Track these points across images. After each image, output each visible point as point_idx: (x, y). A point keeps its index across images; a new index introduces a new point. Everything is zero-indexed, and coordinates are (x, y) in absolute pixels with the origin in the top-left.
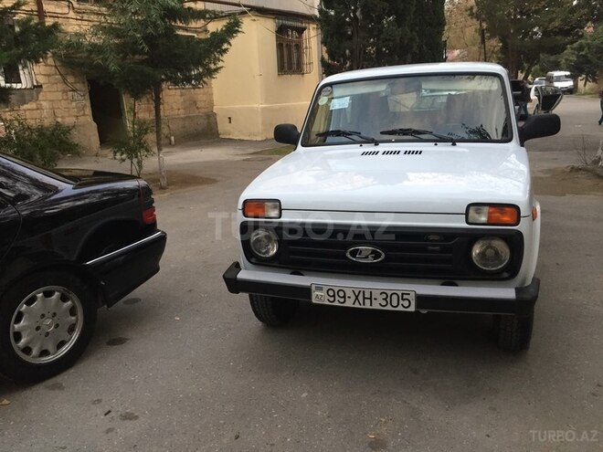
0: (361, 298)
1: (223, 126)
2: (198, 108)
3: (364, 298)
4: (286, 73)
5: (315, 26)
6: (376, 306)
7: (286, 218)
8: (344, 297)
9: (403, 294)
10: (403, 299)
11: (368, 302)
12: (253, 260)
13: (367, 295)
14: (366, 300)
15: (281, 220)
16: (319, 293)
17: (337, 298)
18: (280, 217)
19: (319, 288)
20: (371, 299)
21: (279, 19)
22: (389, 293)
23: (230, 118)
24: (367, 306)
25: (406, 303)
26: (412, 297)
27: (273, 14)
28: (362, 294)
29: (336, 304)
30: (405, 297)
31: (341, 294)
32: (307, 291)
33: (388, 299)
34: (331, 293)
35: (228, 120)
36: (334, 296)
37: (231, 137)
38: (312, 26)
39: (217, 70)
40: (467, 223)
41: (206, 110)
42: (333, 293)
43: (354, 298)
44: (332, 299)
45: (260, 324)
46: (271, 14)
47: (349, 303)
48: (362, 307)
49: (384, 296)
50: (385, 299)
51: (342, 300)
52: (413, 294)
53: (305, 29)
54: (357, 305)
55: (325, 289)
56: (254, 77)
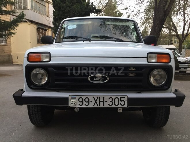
0: (98, 102)
1: (15, 60)
2: (5, 53)
3: (100, 102)
4: (40, 43)
5: (51, 30)
6: (106, 106)
7: (53, 62)
8: (89, 102)
9: (121, 98)
10: (121, 101)
11: (102, 103)
12: (32, 87)
13: (102, 100)
14: (101, 103)
15: (51, 62)
16: (74, 101)
17: (84, 103)
18: (50, 61)
19: (74, 98)
20: (103, 102)
21: (38, 25)
22: (114, 98)
23: (18, 57)
24: (102, 106)
25: (123, 103)
26: (126, 99)
27: (36, 23)
28: (98, 99)
29: (84, 106)
30: (122, 99)
31: (87, 100)
32: (66, 100)
33: (113, 101)
34: (81, 100)
35: (17, 58)
36: (82, 102)
37: (18, 64)
38: (49, 30)
39: (14, 33)
40: (148, 62)
41: (8, 54)
42: (82, 100)
43: (95, 102)
44: (81, 104)
45: (33, 126)
46: (35, 23)
47: (91, 105)
48: (99, 107)
49: (111, 100)
50: (112, 101)
51: (87, 104)
52: (126, 98)
53: (47, 30)
54: (96, 106)
55: (77, 98)
56: (28, 43)
